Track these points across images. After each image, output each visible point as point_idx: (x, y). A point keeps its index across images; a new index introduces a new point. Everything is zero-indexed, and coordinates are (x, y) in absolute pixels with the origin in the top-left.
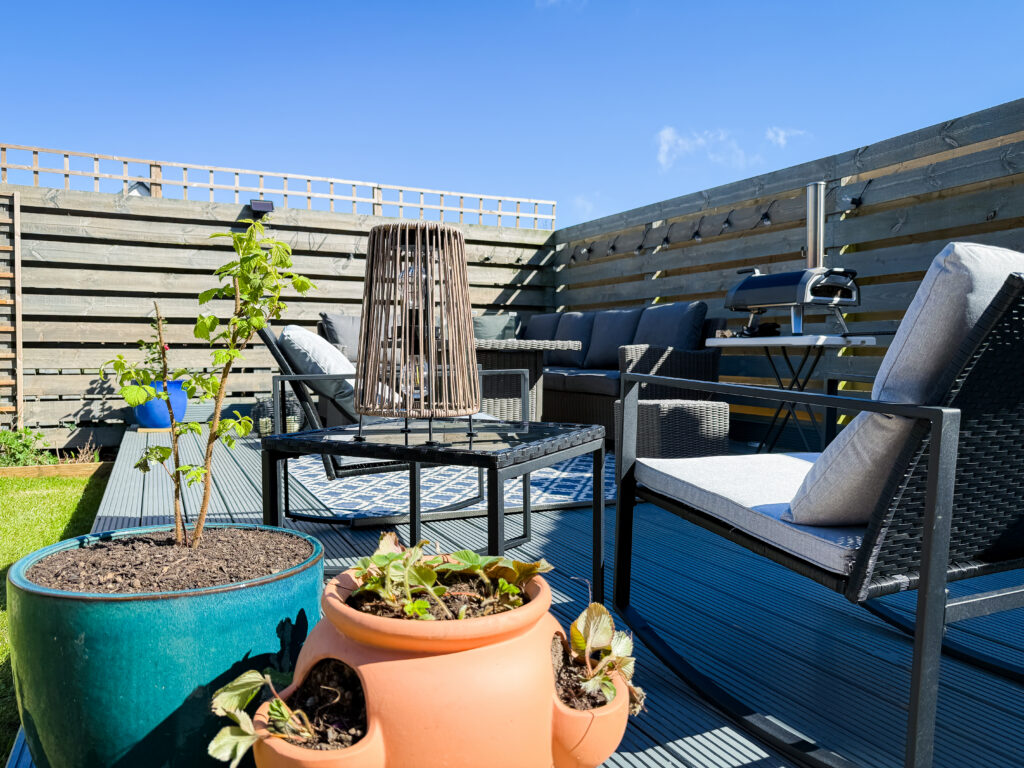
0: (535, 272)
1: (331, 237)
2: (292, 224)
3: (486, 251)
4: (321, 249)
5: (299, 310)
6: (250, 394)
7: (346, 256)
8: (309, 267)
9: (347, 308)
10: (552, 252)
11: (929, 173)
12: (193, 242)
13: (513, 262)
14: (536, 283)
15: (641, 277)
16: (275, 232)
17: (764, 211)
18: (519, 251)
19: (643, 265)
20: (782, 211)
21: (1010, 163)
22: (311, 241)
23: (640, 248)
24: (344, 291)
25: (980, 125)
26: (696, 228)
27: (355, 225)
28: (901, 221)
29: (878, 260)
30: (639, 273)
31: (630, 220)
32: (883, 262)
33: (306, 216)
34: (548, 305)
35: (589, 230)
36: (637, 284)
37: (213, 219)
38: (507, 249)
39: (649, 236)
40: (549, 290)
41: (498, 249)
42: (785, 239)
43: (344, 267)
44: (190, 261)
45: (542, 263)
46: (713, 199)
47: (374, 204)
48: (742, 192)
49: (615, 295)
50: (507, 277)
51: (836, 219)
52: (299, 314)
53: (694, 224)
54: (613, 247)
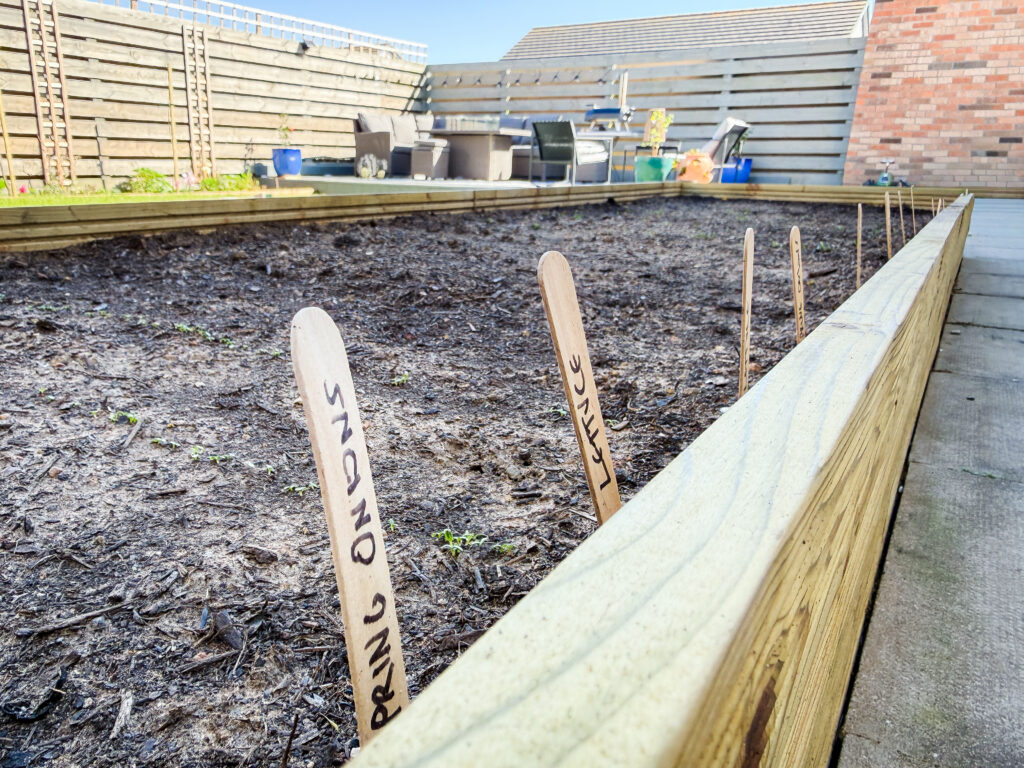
0: (420, 89)
2: (319, 55)
3: (398, 76)
10: (427, 77)
13: (410, 83)
15: (499, 99)
17: (576, 74)
19: (501, 93)
20: (585, 76)
23: (500, 83)
26: (537, 78)
30: (498, 97)
31: (489, 67)
33: (324, 51)
34: (424, 111)
37: (286, 50)
38: (407, 75)
39: (505, 77)
40: (424, 102)
41: (404, 75)
42: (586, 89)
45: (422, 84)
53: (535, 76)
54: (479, 81)
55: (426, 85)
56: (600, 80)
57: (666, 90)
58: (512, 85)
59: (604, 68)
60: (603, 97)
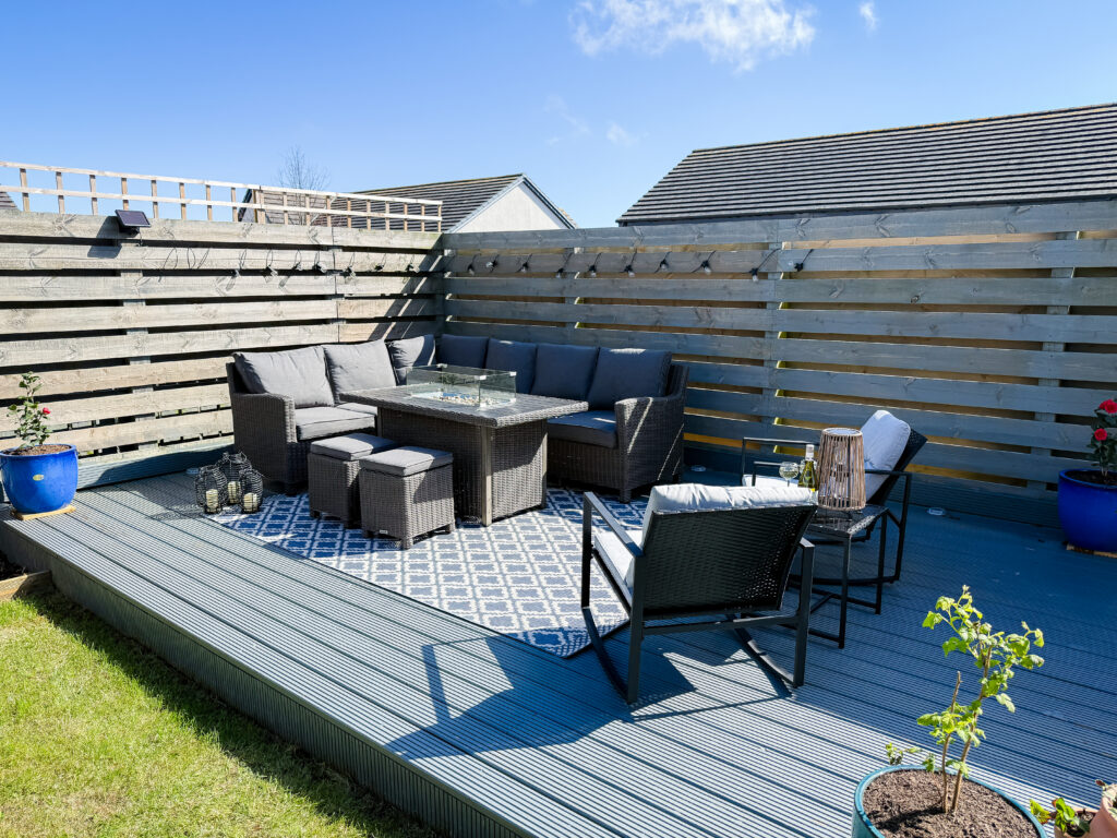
0: (425, 279)
1: (213, 252)
2: (167, 238)
3: (377, 258)
4: (202, 267)
5: (182, 341)
6: (133, 447)
7: (230, 273)
8: (190, 289)
9: (236, 334)
10: (440, 257)
11: (866, 254)
12: (43, 266)
13: (403, 269)
14: (427, 291)
15: (561, 300)
16: (148, 249)
17: (704, 258)
18: (409, 257)
19: (564, 288)
20: (721, 261)
21: (930, 260)
22: (191, 257)
23: (561, 271)
24: (230, 314)
25: (908, 225)
26: (628, 263)
27: (238, 236)
28: (839, 290)
29: (817, 320)
30: (559, 295)
31: (545, 240)
32: (822, 322)
33: (183, 228)
34: (438, 313)
35: (490, 241)
36: (555, 305)
37: (67, 235)
38: (397, 255)
39: (571, 261)
40: (439, 297)
41: (389, 255)
42: (725, 287)
43: (229, 287)
44: (44, 291)
45: (431, 269)
46: (646, 238)
47: (256, 210)
48: (679, 237)
49: (528, 313)
50: (397, 286)
51: (776, 277)
52: (183, 347)
53: (625, 258)
54: (526, 265)
55: (442, 269)
56: (755, 272)
57: (904, 298)
58: (585, 275)
59: (765, 246)
60: (762, 305)
